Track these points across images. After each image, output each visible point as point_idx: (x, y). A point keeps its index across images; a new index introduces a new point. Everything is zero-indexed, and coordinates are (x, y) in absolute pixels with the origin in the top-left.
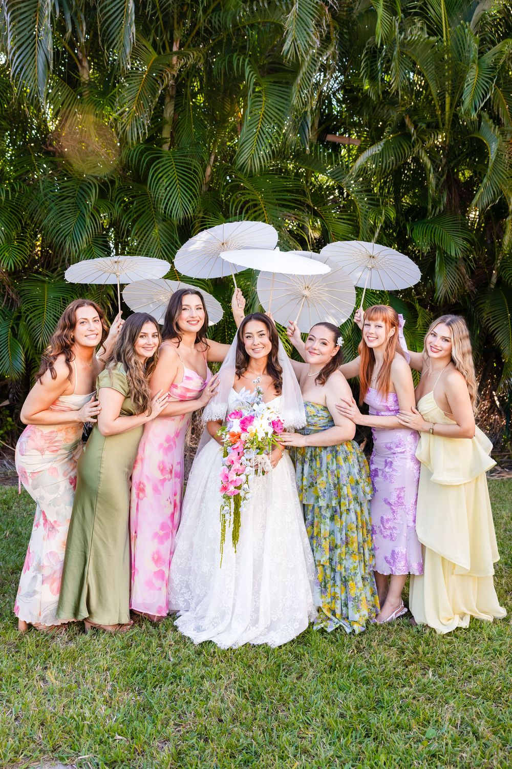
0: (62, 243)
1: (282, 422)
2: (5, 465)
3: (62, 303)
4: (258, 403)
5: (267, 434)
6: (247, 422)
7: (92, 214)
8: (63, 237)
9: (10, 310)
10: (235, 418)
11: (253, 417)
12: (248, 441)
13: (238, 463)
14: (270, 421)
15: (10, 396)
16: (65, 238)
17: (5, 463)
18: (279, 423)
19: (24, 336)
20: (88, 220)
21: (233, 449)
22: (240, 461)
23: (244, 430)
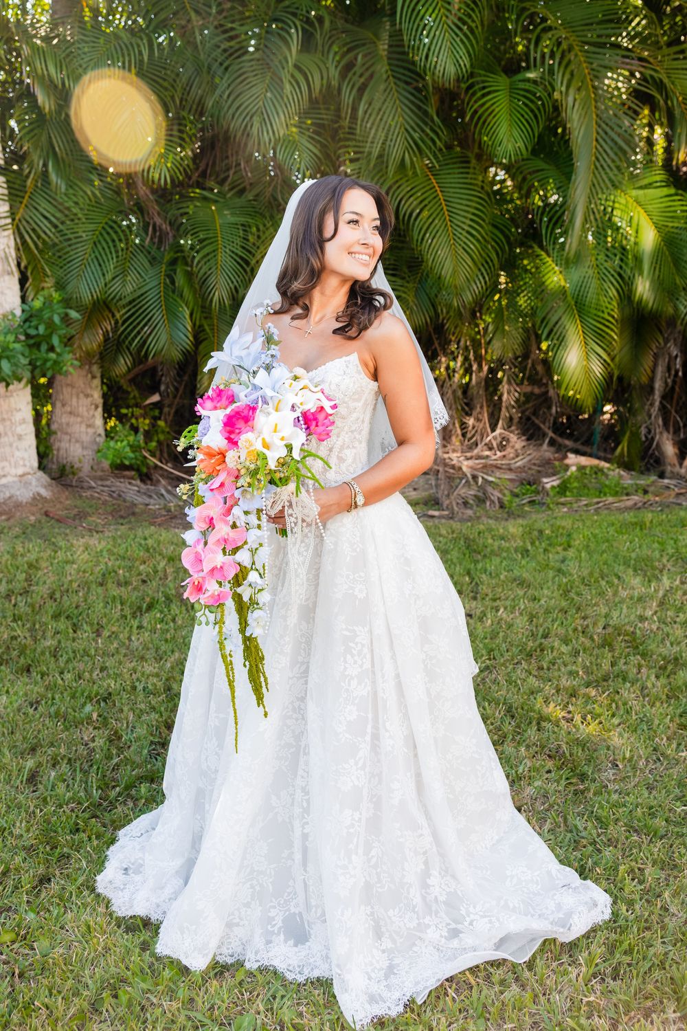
0: (246, 126)
1: (330, 411)
2: (162, 495)
3: (241, 232)
4: (268, 368)
5: (290, 448)
6: (240, 424)
7: (293, 76)
8: (248, 118)
9: (159, 248)
10: (215, 408)
11: (254, 409)
12: (243, 472)
13: (226, 522)
14: (298, 414)
15: (163, 388)
16: (251, 118)
17: (163, 491)
18: (321, 417)
19: (185, 290)
20: (288, 87)
21: (212, 490)
22: (230, 519)
23: (233, 443)
